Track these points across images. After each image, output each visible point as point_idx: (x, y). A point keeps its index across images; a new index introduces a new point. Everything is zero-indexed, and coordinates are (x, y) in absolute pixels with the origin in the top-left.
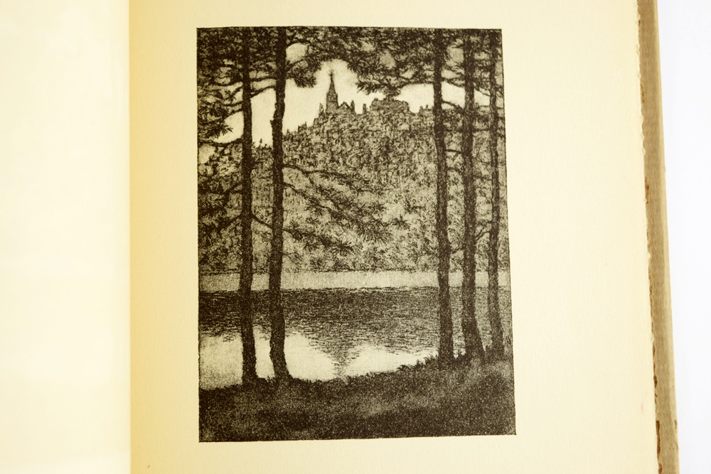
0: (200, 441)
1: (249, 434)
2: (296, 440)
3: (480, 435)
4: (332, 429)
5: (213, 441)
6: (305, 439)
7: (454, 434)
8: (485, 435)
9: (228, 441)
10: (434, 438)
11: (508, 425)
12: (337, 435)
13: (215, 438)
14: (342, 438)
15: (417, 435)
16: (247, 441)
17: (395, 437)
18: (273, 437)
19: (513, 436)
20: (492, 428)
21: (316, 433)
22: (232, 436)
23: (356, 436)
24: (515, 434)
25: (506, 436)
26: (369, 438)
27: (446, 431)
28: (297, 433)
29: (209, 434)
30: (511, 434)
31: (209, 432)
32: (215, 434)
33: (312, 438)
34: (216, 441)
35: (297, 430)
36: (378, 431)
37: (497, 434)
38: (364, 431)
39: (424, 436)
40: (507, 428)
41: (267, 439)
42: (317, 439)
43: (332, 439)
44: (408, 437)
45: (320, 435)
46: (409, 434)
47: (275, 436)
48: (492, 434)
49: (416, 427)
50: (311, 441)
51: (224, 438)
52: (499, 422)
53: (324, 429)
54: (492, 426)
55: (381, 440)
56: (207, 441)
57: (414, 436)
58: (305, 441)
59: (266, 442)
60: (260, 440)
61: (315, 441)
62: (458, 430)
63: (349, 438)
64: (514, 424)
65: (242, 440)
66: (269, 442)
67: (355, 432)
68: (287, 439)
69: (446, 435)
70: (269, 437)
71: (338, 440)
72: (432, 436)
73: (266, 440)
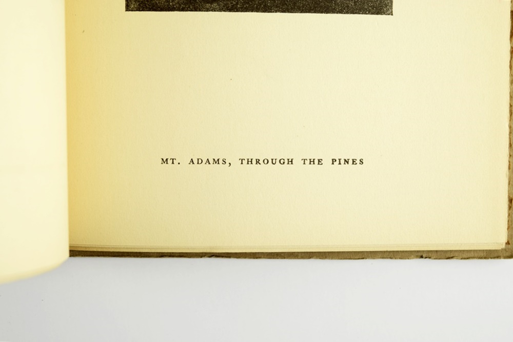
0: (126, 10)
1: (168, 5)
2: (207, 11)
3: (362, 14)
4: (237, 4)
5: (137, 10)
6: (215, 11)
7: (341, 12)
8: (367, 14)
9: (149, 10)
10: (323, 14)
11: (386, 6)
12: (242, 8)
13: (139, 8)
14: (246, 11)
15: (309, 11)
16: (166, 10)
17: (291, 12)
18: (187, 9)
19: (390, 16)
20: (373, 9)
21: (224, 6)
22: (153, 6)
23: (257, 10)
24: (392, 15)
25: (384, 16)
26: (269, 12)
27: (334, 9)
28: (208, 5)
29: (134, 5)
30: (389, 14)
31: (134, 3)
32: (139, 5)
33: (220, 10)
34: (140, 11)
35: (208, 3)
36: (277, 7)
37: (377, 14)
38: (265, 6)
39: (315, 12)
40: (385, 9)
41: (183, 10)
42: (224, 11)
43: (237, 11)
44: (301, 12)
45: (227, 8)
46: (303, 10)
47: (189, 7)
48: (372, 14)
49: (308, 4)
50: (220, 13)
51: (147, 8)
52: (379, 4)
53: (231, 3)
54: (373, 7)
55: (279, 14)
56: (132, 11)
57: (306, 12)
58: (214, 12)
59: (182, 12)
60: (177, 10)
61: (223, 13)
62: (344, 9)
63: (252, 11)
64: (391, 7)
65: (162, 10)
66: (184, 12)
67: (257, 7)
68: (200, 11)
69: (334, 12)
70: (185, 8)
71: (243, 13)
72: (322, 12)
73: (181, 11)
